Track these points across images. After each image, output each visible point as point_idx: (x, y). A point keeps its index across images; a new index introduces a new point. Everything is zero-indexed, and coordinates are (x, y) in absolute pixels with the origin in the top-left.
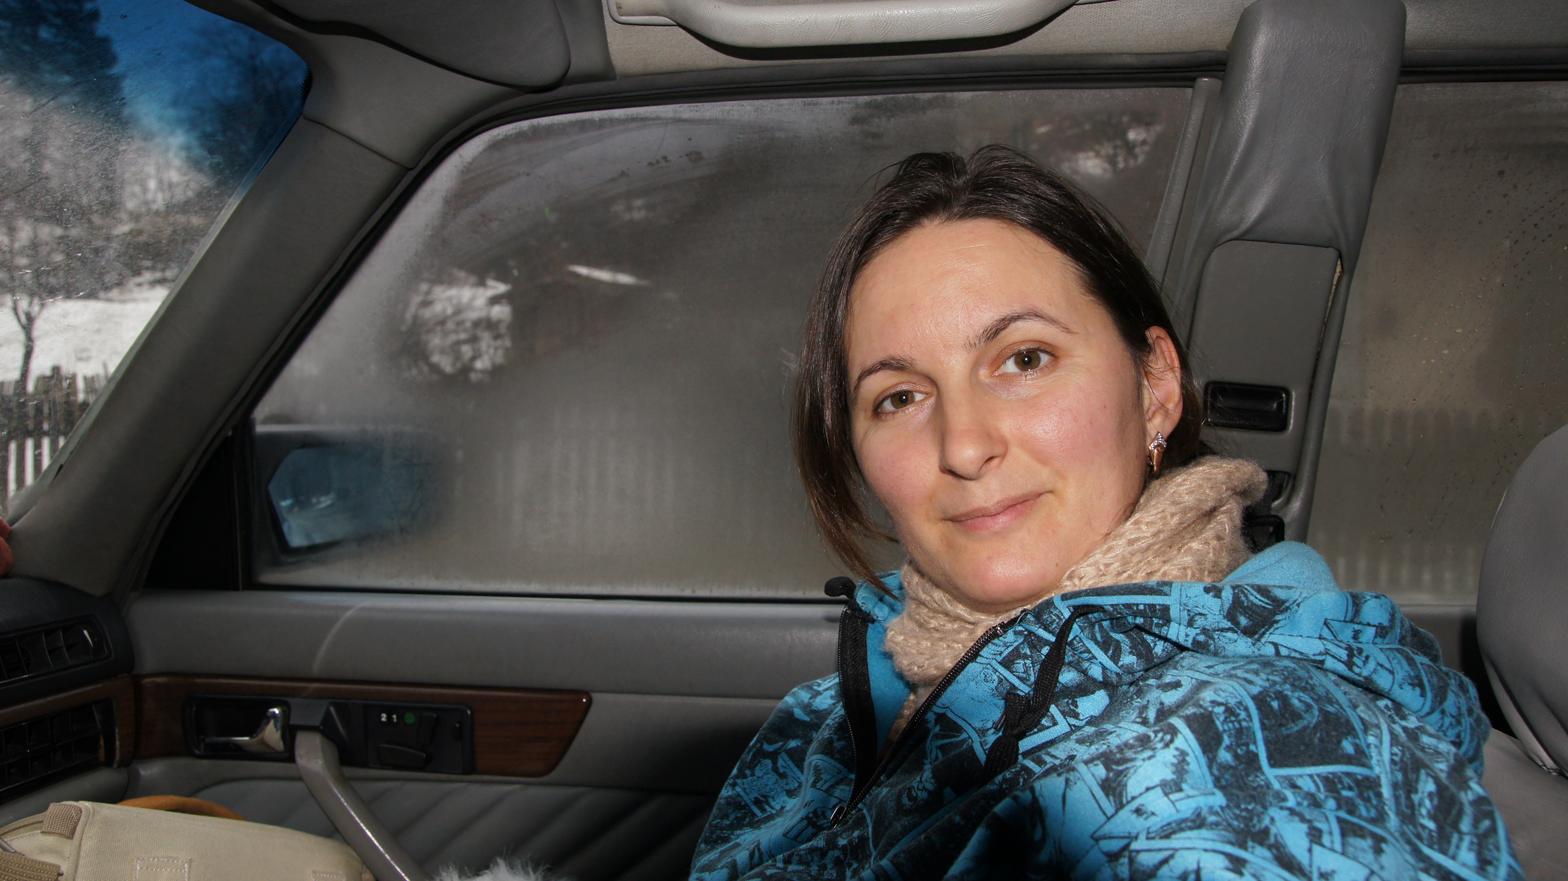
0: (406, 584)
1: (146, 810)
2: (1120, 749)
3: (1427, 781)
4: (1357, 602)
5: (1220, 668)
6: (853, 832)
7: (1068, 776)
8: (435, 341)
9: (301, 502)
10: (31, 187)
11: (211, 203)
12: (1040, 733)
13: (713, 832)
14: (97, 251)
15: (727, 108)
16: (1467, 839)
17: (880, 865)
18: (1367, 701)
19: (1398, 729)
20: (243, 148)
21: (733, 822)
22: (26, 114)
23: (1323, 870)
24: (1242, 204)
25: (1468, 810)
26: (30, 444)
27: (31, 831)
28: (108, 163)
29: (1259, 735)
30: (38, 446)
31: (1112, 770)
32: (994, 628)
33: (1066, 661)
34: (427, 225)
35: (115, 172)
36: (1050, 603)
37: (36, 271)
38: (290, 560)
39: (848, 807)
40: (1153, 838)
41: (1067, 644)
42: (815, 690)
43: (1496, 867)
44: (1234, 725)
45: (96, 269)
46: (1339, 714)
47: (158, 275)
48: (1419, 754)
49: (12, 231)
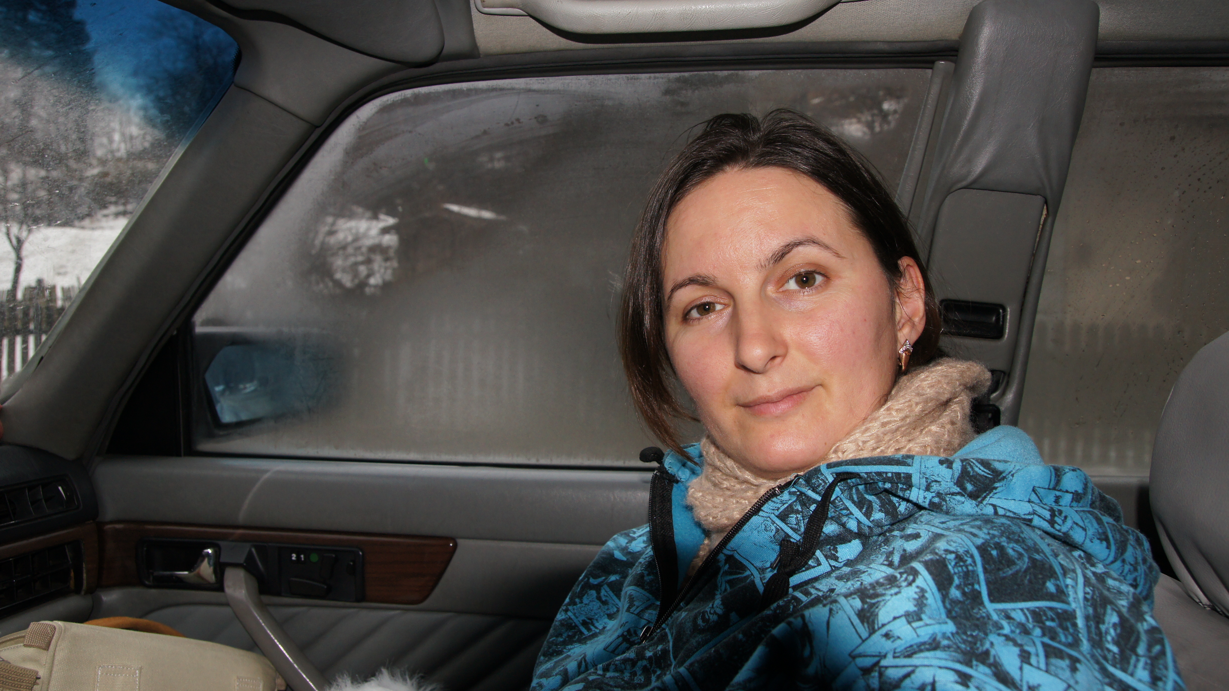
0: (312, 452)
1: (107, 629)
2: (873, 586)
3: (1112, 615)
4: (1058, 474)
5: (951, 524)
6: (657, 647)
7: (831, 606)
8: (339, 262)
9: (231, 387)
10: (19, 138)
11: (161, 152)
12: (807, 571)
13: (550, 647)
14: (71, 189)
15: (567, 81)
16: (1142, 661)
17: (679, 672)
18: (1065, 551)
19: (1090, 574)
20: (187, 109)
21: (565, 639)
22: (16, 81)
23: (1031, 684)
24: (970, 161)
25: (1144, 638)
26: (19, 340)
27: (16, 643)
28: (80, 119)
29: (982, 577)
30: (25, 342)
31: (867, 603)
32: (773, 489)
33: (829, 516)
34: (331, 171)
35: (86, 126)
36: (818, 471)
37: (23, 204)
38: (221, 433)
39: (654, 627)
40: (898, 657)
41: (830, 502)
42: (631, 536)
43: (1165, 683)
44: (962, 569)
45: (70, 203)
46: (1044, 561)
47: (121, 208)
48: (1106, 593)
49: (6, 173)
